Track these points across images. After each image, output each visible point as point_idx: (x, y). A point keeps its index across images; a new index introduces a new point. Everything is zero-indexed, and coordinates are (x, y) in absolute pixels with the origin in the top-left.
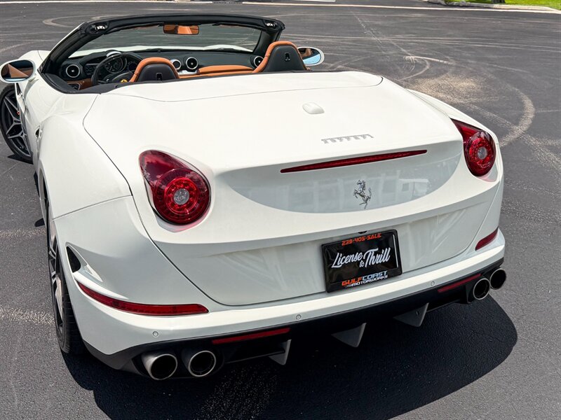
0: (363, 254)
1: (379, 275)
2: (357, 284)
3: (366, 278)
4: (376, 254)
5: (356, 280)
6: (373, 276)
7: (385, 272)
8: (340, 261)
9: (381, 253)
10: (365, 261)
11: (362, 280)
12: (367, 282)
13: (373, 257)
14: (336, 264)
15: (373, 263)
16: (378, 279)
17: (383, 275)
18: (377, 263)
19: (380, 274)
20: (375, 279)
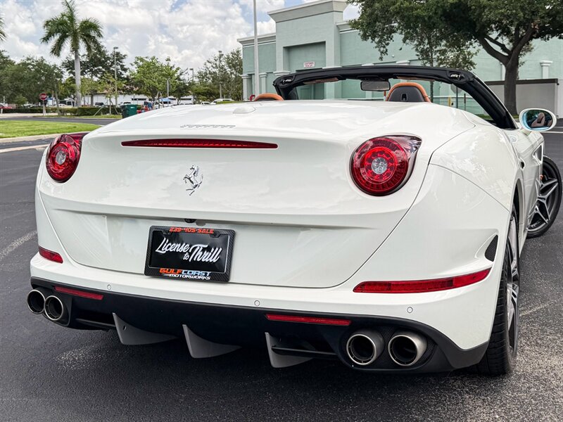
0: (190, 246)
1: (201, 274)
2: (175, 276)
3: (186, 272)
4: (204, 250)
5: (176, 271)
6: (194, 272)
7: (209, 273)
8: (165, 248)
9: (210, 251)
10: (190, 254)
11: (181, 273)
12: (186, 276)
13: (200, 253)
14: (160, 249)
15: (198, 260)
16: (199, 277)
17: (205, 275)
18: (203, 260)
19: (203, 273)
20: (195, 277)
